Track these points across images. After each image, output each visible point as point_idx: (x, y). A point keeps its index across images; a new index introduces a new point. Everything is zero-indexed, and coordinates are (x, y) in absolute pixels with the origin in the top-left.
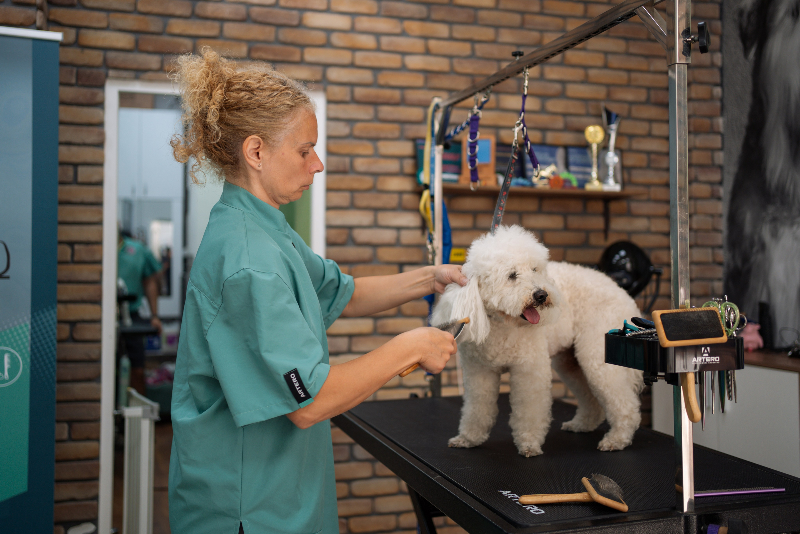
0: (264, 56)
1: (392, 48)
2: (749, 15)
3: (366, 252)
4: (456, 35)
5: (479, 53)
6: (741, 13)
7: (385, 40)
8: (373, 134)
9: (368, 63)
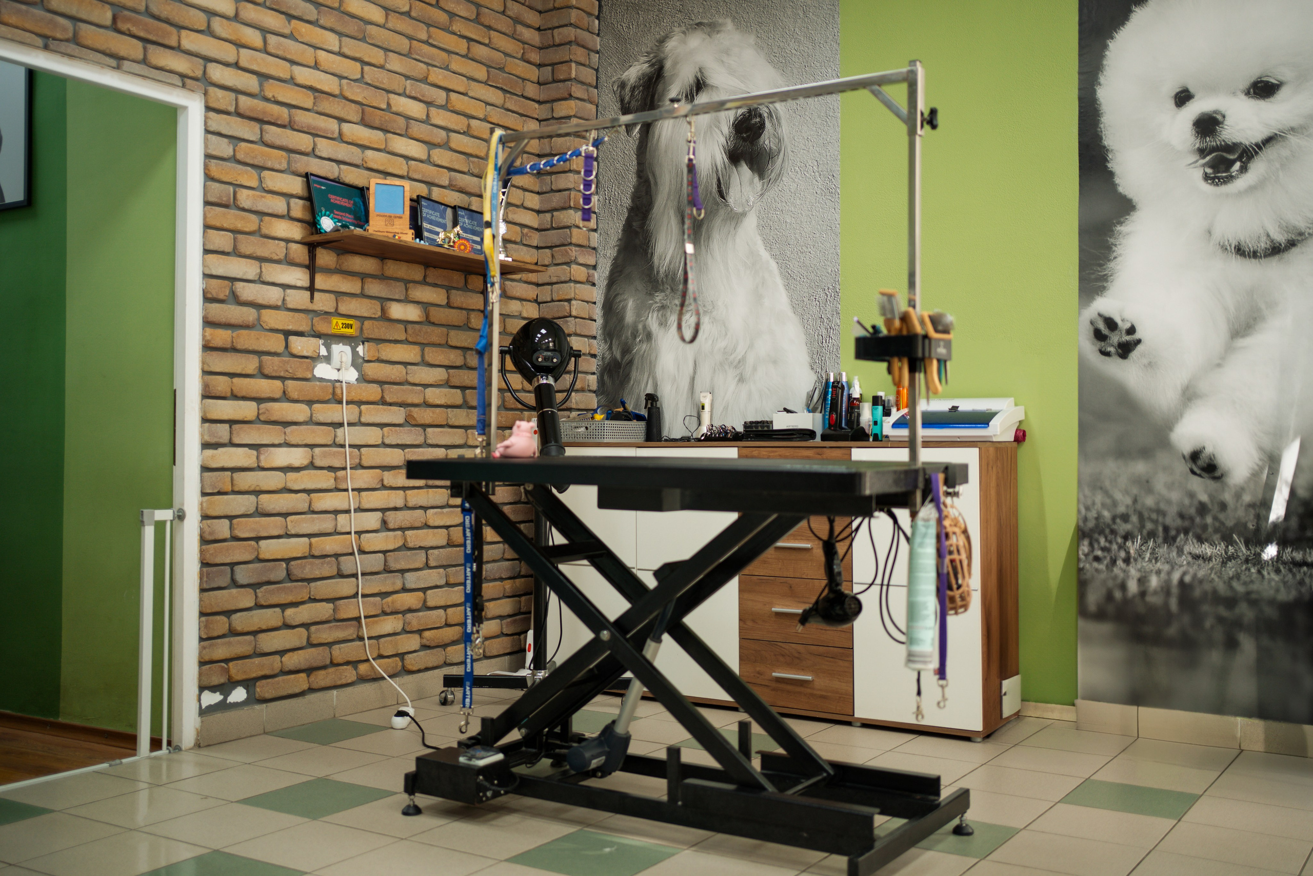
0: (134, 30)
1: (280, 53)
2: (633, 89)
3: (249, 314)
4: (346, 50)
5: (368, 79)
6: (623, 85)
7: (272, 40)
8: (258, 161)
9: (255, 67)
